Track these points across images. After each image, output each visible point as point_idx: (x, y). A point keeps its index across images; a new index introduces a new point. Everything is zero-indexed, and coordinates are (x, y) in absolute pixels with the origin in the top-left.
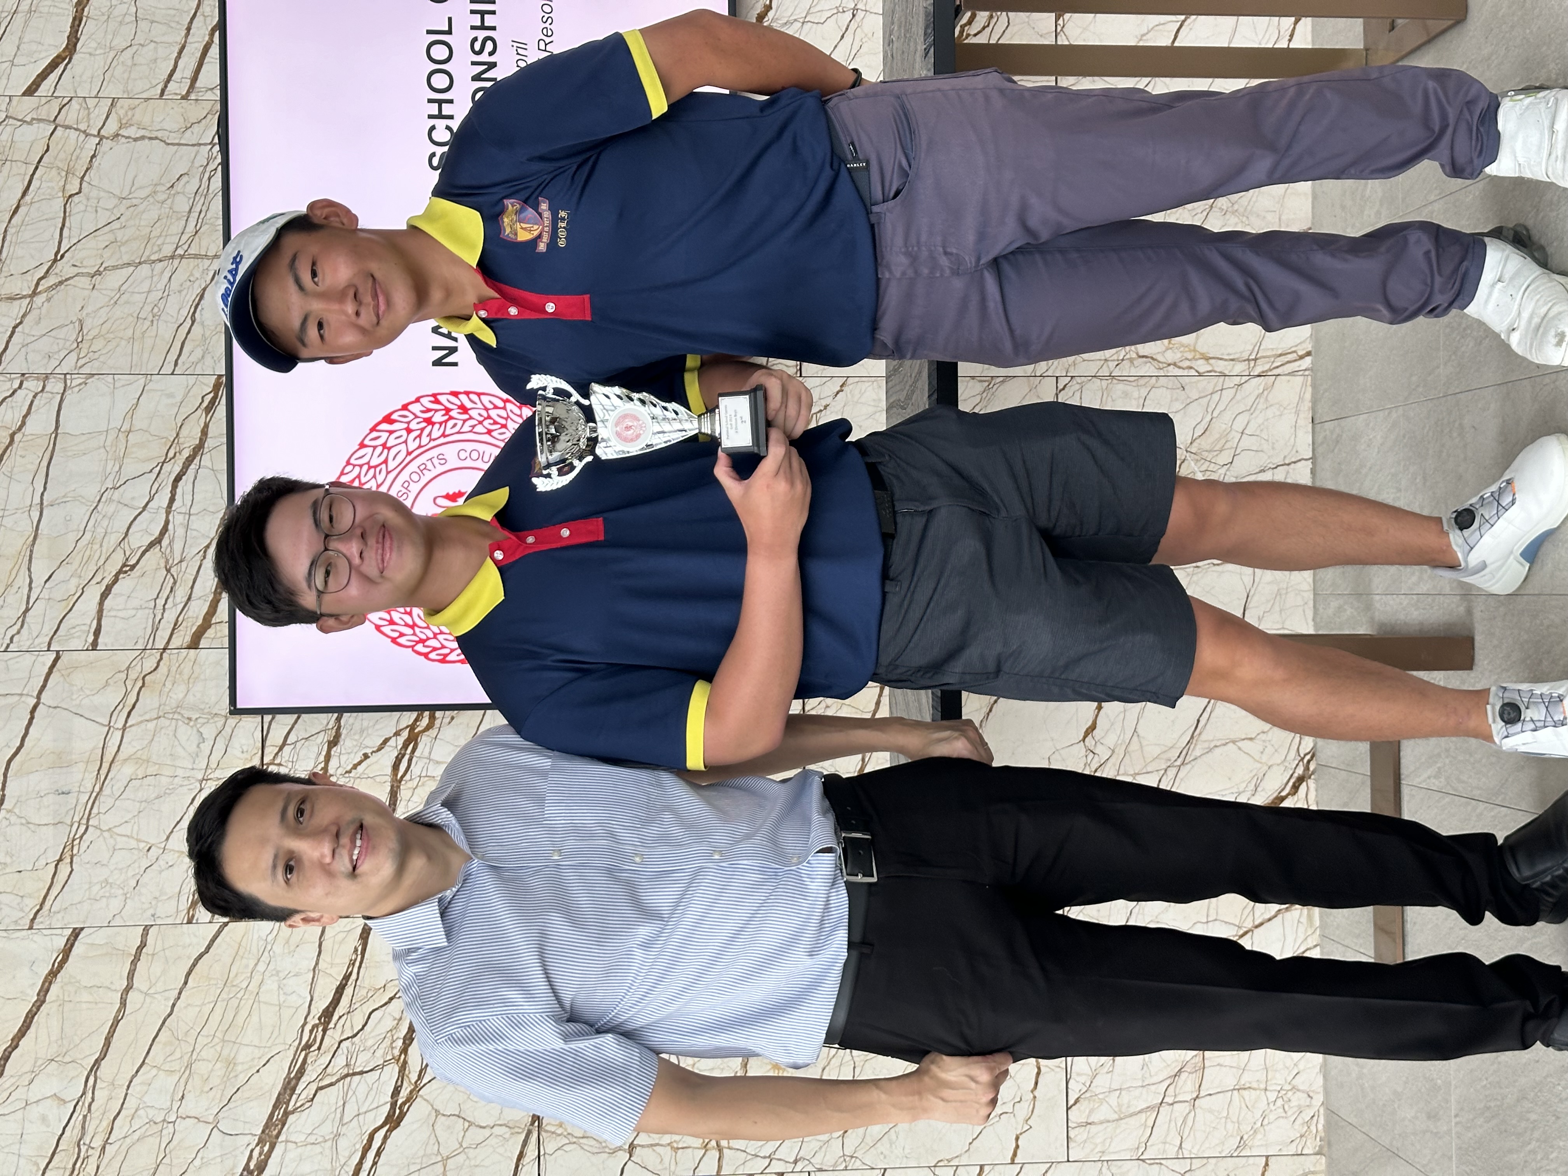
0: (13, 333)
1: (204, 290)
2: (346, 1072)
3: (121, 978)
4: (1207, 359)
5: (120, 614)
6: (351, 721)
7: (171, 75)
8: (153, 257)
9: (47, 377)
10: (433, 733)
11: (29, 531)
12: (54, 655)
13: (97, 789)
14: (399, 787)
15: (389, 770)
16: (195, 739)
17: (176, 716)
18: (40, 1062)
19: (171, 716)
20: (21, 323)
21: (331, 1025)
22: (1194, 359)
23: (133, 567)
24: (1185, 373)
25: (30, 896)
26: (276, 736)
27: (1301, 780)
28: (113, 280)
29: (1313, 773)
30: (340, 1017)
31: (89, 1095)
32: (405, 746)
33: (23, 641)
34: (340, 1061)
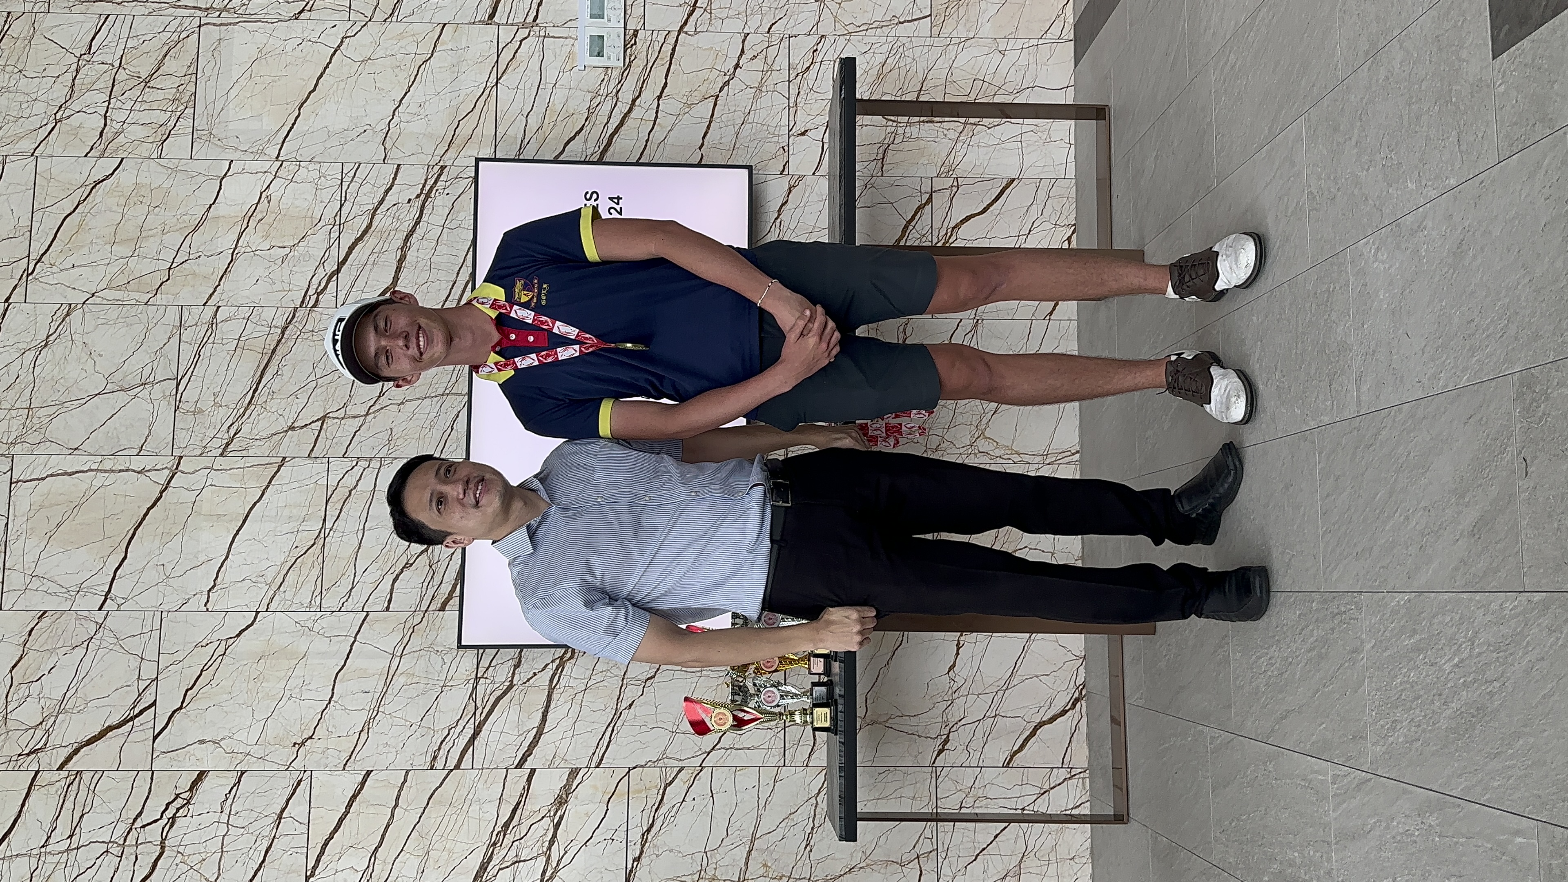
0: (354, 435)
1: (459, 412)
2: (515, 859)
3: (392, 800)
4: (1019, 454)
5: (402, 591)
6: (527, 653)
7: (447, 298)
8: (432, 395)
9: (371, 459)
10: (572, 661)
11: (356, 544)
12: (365, 614)
13: (384, 690)
14: (552, 692)
15: (547, 683)
16: (440, 662)
17: (430, 649)
18: (345, 848)
19: (427, 649)
20: (359, 430)
21: (509, 832)
22: (1011, 454)
23: (411, 565)
24: (1006, 461)
25: (344, 751)
26: (485, 663)
27: (1077, 700)
28: (410, 407)
29: (1084, 697)
30: (514, 828)
31: (371, 868)
32: (557, 669)
33: (349, 606)
34: (513, 853)
